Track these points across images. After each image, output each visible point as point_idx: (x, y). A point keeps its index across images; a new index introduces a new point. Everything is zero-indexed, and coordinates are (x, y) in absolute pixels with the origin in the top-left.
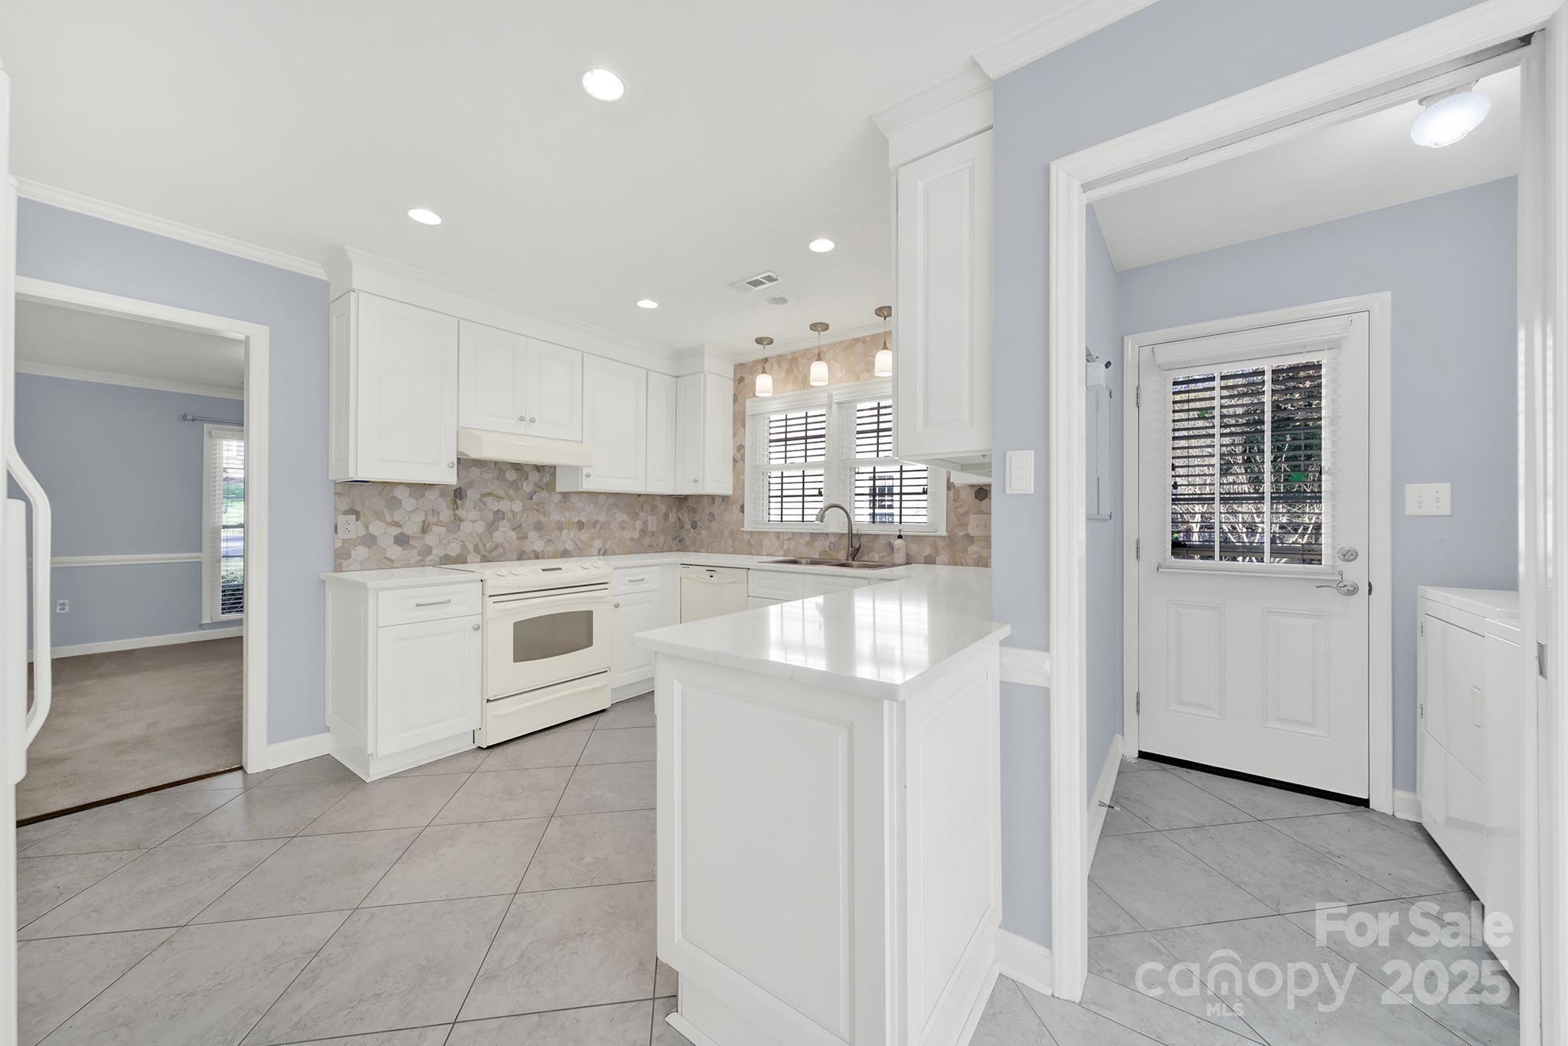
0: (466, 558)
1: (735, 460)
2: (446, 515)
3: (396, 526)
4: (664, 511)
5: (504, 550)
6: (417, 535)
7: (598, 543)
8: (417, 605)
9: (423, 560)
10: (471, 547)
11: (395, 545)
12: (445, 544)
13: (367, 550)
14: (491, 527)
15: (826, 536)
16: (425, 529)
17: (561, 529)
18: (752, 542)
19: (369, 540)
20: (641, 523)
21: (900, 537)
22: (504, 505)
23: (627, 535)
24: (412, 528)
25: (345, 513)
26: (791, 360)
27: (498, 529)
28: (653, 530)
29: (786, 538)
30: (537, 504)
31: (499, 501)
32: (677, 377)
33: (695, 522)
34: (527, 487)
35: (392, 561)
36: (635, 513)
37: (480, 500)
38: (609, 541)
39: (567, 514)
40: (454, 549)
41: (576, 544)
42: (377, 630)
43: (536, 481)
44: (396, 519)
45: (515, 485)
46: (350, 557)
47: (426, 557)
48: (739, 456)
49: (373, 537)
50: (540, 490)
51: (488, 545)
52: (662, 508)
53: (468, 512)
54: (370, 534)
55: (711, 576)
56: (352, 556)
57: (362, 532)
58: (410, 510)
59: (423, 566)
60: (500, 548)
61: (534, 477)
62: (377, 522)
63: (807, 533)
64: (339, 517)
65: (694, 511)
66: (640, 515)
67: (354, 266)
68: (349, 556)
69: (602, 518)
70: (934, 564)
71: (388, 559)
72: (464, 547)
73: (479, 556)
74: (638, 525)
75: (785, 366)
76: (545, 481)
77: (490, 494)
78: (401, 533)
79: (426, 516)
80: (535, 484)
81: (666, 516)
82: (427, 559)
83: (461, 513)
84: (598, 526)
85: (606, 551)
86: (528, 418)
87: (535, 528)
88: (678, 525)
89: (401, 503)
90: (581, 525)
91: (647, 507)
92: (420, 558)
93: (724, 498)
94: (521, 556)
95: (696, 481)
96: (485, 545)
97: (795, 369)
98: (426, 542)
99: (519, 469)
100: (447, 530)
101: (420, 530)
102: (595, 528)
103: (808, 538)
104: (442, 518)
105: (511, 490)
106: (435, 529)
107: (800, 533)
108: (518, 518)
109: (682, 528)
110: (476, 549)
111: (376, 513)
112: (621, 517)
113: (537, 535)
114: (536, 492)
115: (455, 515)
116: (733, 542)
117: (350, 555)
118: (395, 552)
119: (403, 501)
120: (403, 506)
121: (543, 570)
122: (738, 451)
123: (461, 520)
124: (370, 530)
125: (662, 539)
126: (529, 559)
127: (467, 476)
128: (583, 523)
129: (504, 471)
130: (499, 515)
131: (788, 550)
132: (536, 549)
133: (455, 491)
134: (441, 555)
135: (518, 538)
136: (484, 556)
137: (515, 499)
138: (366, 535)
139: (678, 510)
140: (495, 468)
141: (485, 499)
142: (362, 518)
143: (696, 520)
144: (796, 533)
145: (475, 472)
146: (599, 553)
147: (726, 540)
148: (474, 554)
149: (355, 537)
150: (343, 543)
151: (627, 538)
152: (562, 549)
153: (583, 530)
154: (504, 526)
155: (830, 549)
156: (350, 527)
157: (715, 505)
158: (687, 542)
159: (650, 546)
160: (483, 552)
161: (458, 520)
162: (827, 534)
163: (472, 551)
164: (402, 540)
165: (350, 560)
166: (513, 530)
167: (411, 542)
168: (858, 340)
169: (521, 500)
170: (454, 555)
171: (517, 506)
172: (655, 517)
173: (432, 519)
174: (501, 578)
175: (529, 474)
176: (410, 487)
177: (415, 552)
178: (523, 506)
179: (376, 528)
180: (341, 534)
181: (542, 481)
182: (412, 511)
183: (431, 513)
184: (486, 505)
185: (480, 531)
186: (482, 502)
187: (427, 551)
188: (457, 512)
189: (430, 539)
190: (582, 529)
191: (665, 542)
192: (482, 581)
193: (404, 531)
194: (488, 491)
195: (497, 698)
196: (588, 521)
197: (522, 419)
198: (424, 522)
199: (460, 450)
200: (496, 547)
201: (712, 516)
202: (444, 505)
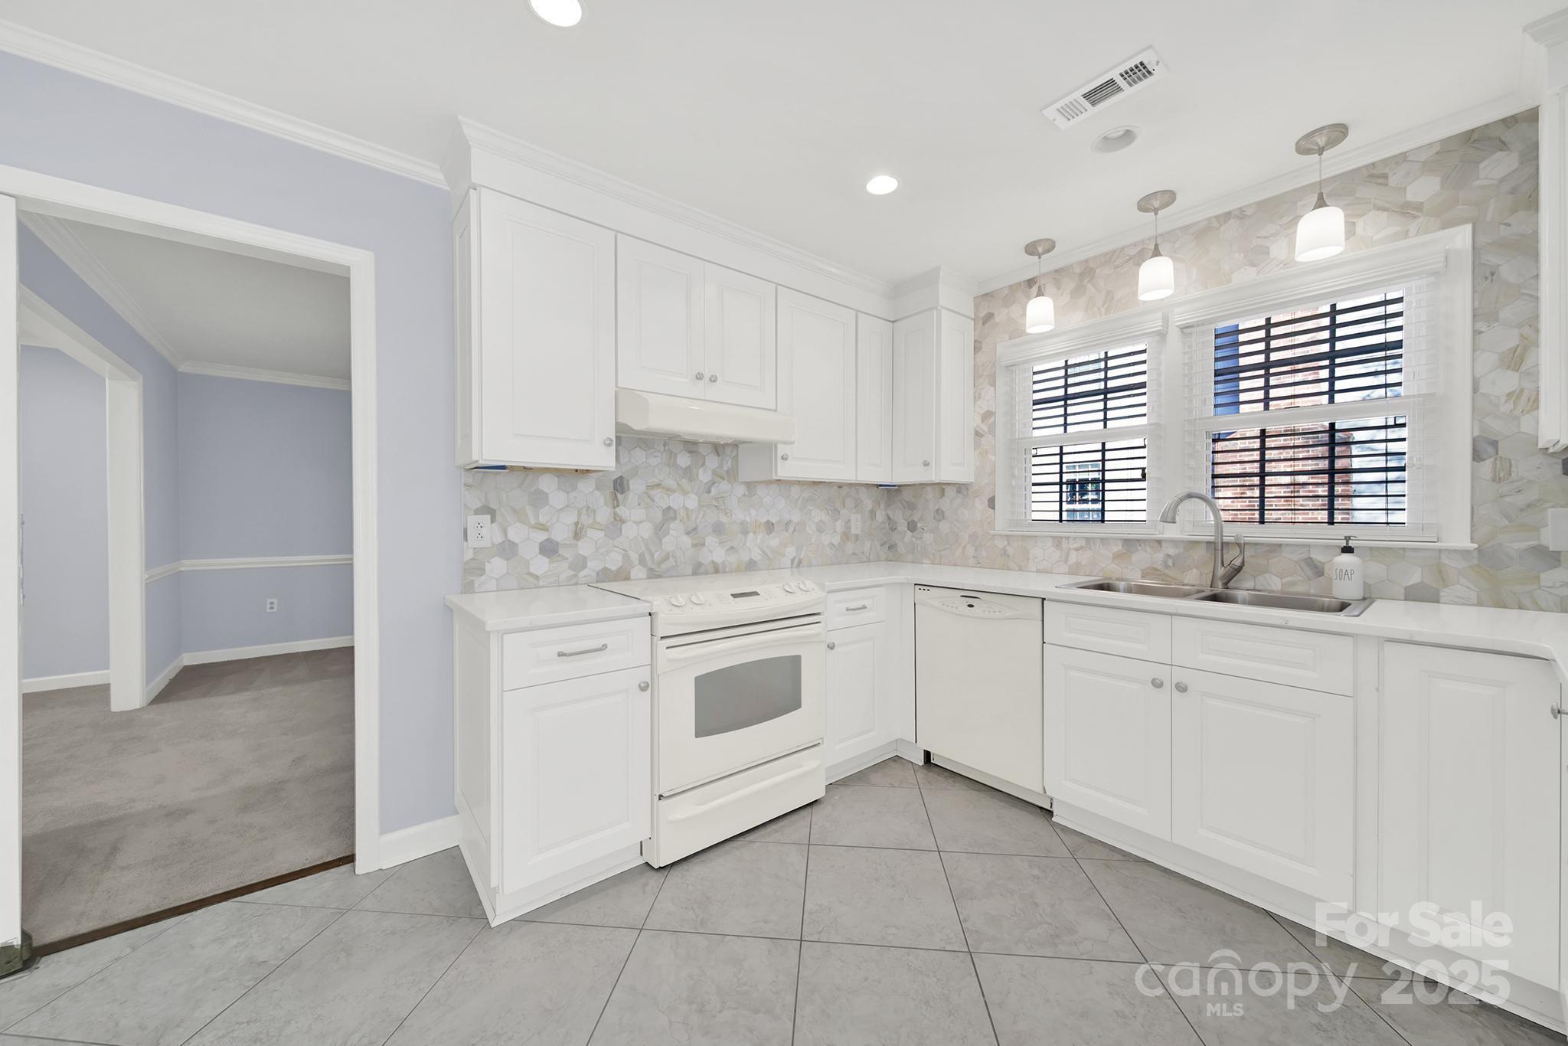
0: (629, 573)
1: (978, 434)
2: (604, 514)
3: (541, 529)
4: (870, 508)
5: (676, 562)
6: (567, 542)
7: (791, 551)
8: (561, 654)
9: (575, 576)
10: (634, 557)
11: (540, 556)
12: (602, 554)
13: (506, 562)
14: (660, 530)
15: (1156, 544)
16: (578, 534)
17: (745, 532)
18: (1010, 551)
19: (507, 550)
20: (843, 524)
21: (1347, 550)
22: (675, 501)
23: (826, 539)
24: (561, 533)
25: (477, 512)
26: (1082, 275)
27: (668, 533)
28: (857, 533)
29: (1075, 546)
30: (716, 499)
31: (670, 495)
32: (893, 322)
33: (913, 521)
34: (704, 476)
35: (537, 578)
36: (836, 510)
37: (646, 493)
38: (805, 548)
39: (753, 512)
40: (614, 562)
41: (764, 552)
42: (502, 695)
43: (714, 467)
44: (542, 520)
45: (688, 473)
46: (484, 573)
47: (580, 572)
48: (984, 427)
49: (513, 546)
50: (721, 480)
51: (656, 556)
52: (868, 504)
53: (632, 510)
54: (510, 541)
55: (971, 606)
56: (487, 572)
57: (499, 538)
58: (559, 508)
59: (576, 584)
60: (671, 558)
61: (712, 462)
62: (518, 524)
63: (1116, 539)
64: (469, 517)
65: (911, 506)
66: (841, 512)
67: (473, 150)
68: (482, 571)
69: (796, 517)
70: (1438, 602)
71: (530, 574)
72: (626, 557)
73: (645, 570)
74: (839, 526)
75: (1069, 284)
76: (725, 468)
77: (658, 485)
78: (547, 540)
79: (579, 515)
80: (714, 472)
81: (873, 514)
82: (582, 574)
83: (622, 511)
84: (791, 529)
85: (800, 562)
86: (707, 376)
87: (714, 531)
88: (887, 525)
89: (547, 497)
90: (770, 527)
91: (850, 502)
92: (573, 573)
93: (961, 488)
94: (698, 570)
95: (926, 464)
96: (652, 555)
97: (1089, 286)
98: (581, 552)
99: (693, 452)
100: (605, 535)
101: (571, 535)
102: (787, 531)
103: (1118, 548)
104: (599, 519)
105: (684, 480)
106: (590, 533)
107: (1102, 540)
108: (694, 518)
109: (893, 529)
110: (642, 561)
111: (515, 511)
112: (819, 515)
113: (716, 540)
114: (714, 483)
115: (615, 514)
116: (976, 550)
117: (484, 569)
118: (541, 565)
119: (550, 496)
120: (550, 503)
121: (735, 596)
122: (983, 421)
123: (623, 521)
124: (509, 535)
125: (868, 544)
126: (706, 573)
127: (629, 461)
128: (773, 524)
129: (675, 454)
130: (669, 514)
131: (1078, 564)
132: (715, 560)
133: (615, 481)
134: (598, 569)
135: (694, 545)
136: (651, 570)
137: (689, 493)
138: (504, 542)
139: (888, 506)
140: (664, 450)
141: (652, 493)
142: (498, 517)
143: (916, 520)
144: (1094, 539)
145: (639, 456)
146: (792, 565)
147: (964, 548)
148: (639, 566)
149: (490, 546)
150: (474, 554)
151: (826, 543)
152: (746, 559)
153: (772, 535)
154: (675, 529)
155: (1167, 566)
156: (484, 531)
157: (944, 498)
158: (901, 548)
159: (854, 554)
160: (650, 564)
161: (619, 520)
162: (1159, 542)
163: (637, 562)
164: (549, 549)
165: (483, 578)
166: (688, 533)
167: (561, 551)
168: (1227, 216)
169: (696, 495)
170: (614, 568)
171: (692, 502)
172: (859, 516)
173: (585, 520)
174: (676, 610)
175: (706, 458)
176: (558, 476)
177: (565, 565)
178: (699, 502)
179: (517, 532)
180: (473, 542)
181: (722, 468)
182: (561, 510)
183: (585, 512)
184: (653, 500)
185: (646, 536)
186: (649, 497)
187: (580, 563)
188: (617, 510)
189: (585, 548)
190: (771, 533)
191: (871, 548)
192: (650, 614)
193: (552, 537)
194: (656, 481)
195: (672, 793)
196: (779, 521)
197: (699, 377)
198: (577, 524)
199: (621, 420)
200: (667, 558)
201: (940, 514)
202: (602, 502)
